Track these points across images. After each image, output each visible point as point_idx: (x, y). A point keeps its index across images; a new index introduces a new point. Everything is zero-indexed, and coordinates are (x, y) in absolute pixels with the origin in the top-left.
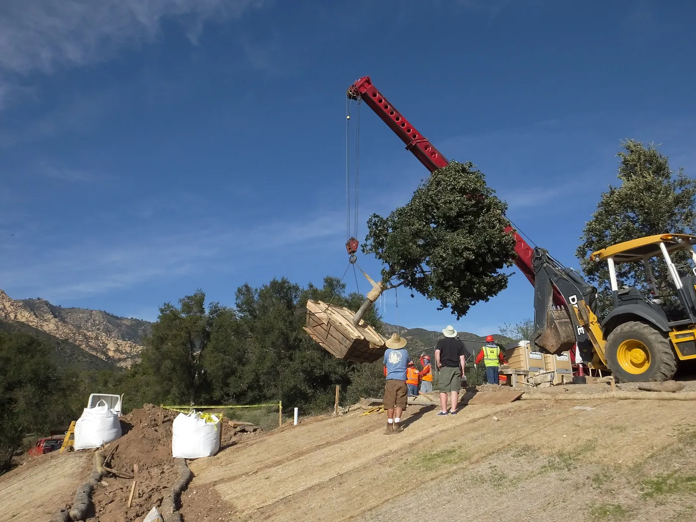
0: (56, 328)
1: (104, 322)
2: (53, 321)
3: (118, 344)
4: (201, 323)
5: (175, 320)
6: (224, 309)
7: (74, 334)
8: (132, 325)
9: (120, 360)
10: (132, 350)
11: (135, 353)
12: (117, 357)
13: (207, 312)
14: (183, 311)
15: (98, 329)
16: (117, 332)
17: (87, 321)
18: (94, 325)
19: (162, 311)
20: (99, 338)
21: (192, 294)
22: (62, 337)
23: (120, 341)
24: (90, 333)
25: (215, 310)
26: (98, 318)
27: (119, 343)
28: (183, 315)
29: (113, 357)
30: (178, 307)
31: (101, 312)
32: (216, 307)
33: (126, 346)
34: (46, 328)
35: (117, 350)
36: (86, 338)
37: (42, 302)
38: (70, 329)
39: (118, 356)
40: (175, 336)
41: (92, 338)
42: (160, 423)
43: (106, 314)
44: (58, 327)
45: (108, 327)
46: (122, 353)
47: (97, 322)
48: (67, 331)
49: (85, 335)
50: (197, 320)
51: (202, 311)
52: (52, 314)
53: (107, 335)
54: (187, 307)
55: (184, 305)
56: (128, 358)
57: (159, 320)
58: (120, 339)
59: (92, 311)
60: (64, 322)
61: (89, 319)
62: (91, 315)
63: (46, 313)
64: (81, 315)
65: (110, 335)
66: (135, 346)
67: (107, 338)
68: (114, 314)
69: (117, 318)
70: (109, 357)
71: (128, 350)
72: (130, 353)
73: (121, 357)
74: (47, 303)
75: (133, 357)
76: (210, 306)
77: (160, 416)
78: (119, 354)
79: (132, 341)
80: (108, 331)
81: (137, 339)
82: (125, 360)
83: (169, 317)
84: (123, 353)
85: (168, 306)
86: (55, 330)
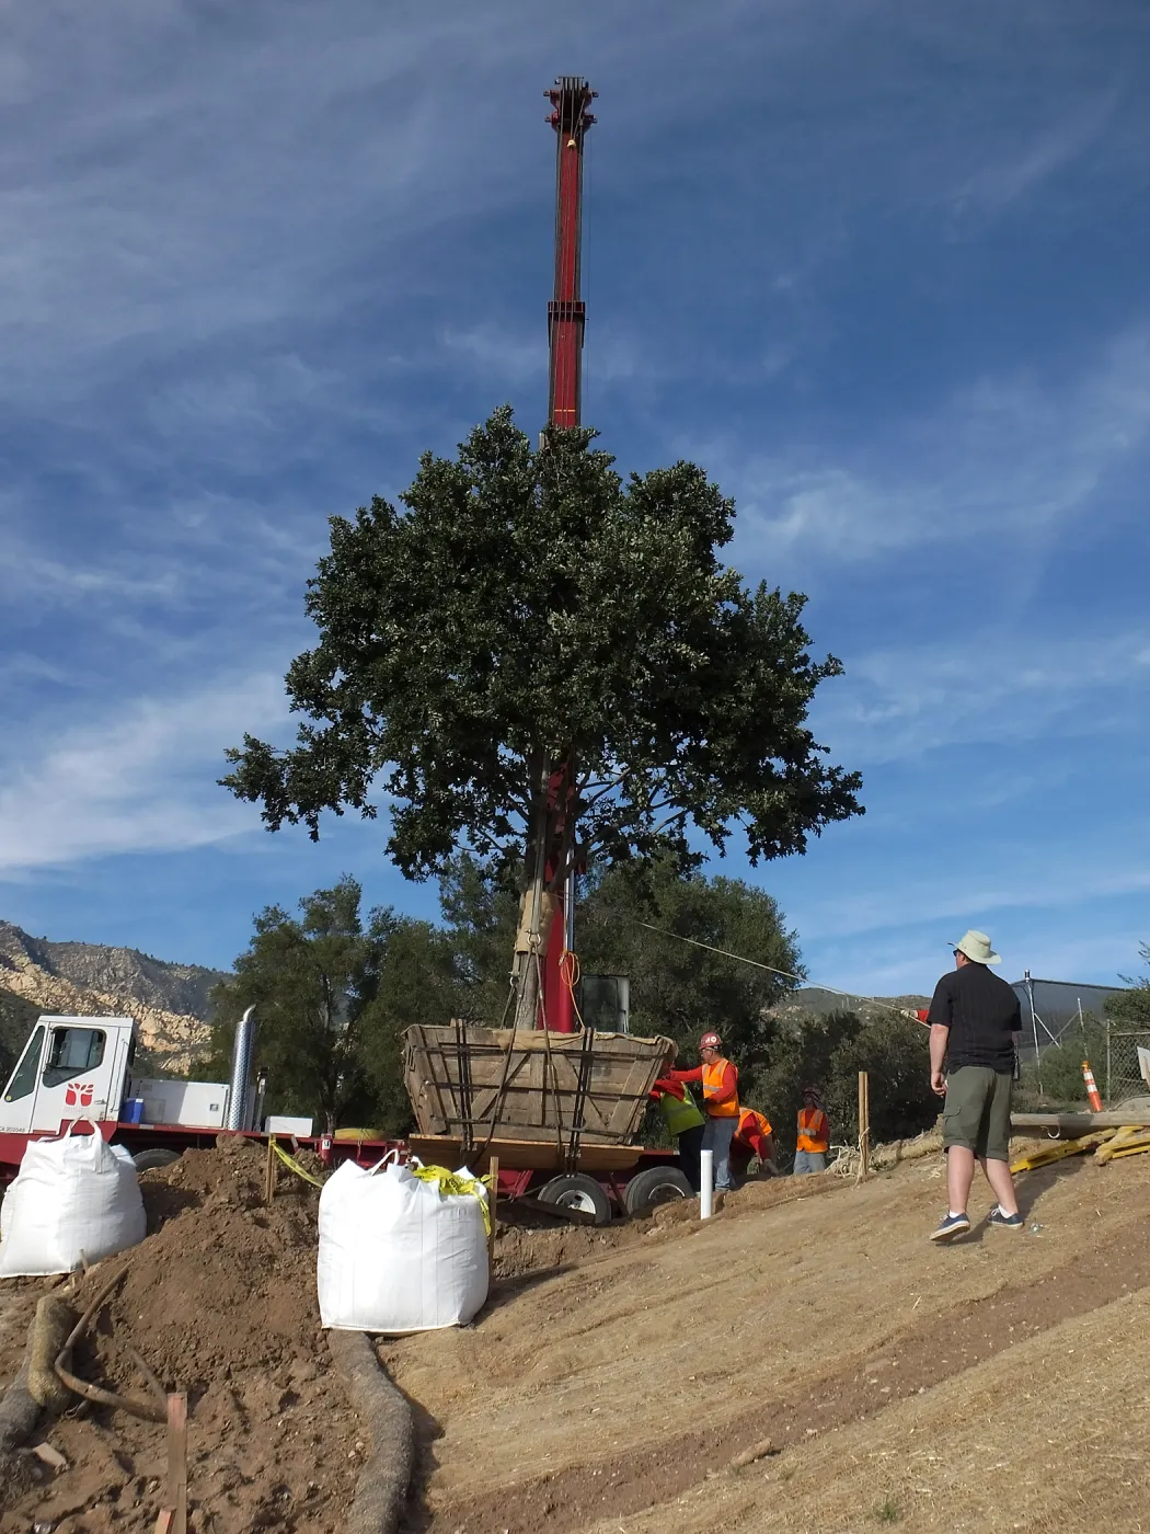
0: (35, 985)
1: (135, 973)
2: (30, 969)
3: (163, 1022)
4: (354, 954)
5: (291, 946)
6: (405, 924)
7: (73, 998)
8: (193, 982)
9: (166, 1055)
10: (193, 1035)
11: (199, 1041)
12: (160, 1049)
13: (366, 927)
14: (309, 927)
15: (123, 989)
16: (162, 995)
17: (99, 972)
18: (113, 979)
19: (261, 925)
20: (125, 1008)
21: (329, 886)
22: (48, 1005)
23: (167, 1015)
24: (106, 996)
25: (385, 924)
26: (122, 965)
27: (165, 1020)
28: (310, 937)
29: (153, 1049)
30: (299, 917)
31: (128, 951)
32: (386, 916)
33: (179, 1025)
34: (15, 985)
35: (162, 1035)
36: (97, 1007)
37: (9, 931)
38: (63, 988)
39: (162, 1046)
40: (292, 985)
41: (109, 1007)
42: (266, 1194)
43: (139, 958)
44: (39, 984)
45: (143, 983)
46: (171, 1040)
47: (121, 974)
48: (57, 991)
49: (94, 1001)
50: (343, 946)
51: (356, 928)
52: (29, 955)
53: (141, 1001)
54: (319, 918)
55: (311, 913)
56: (184, 1051)
57: (252, 948)
58: (168, 1010)
59: (110, 950)
60: (54, 973)
61: (104, 967)
62: (108, 958)
63: (18, 952)
64: (87, 958)
65: (147, 1002)
66: (199, 1026)
67: (141, 1007)
68: (156, 957)
69: (161, 965)
70: (145, 1049)
71: (185, 1033)
72: (189, 1041)
73: (168, 1049)
74: (18, 933)
75: (194, 1050)
76: (372, 916)
77: (266, 1173)
78: (165, 1042)
79: (193, 1015)
80: (142, 995)
81: (203, 1010)
82: (177, 1055)
83: (276, 940)
84: (174, 1041)
85: (275, 914)
86: (33, 989)
